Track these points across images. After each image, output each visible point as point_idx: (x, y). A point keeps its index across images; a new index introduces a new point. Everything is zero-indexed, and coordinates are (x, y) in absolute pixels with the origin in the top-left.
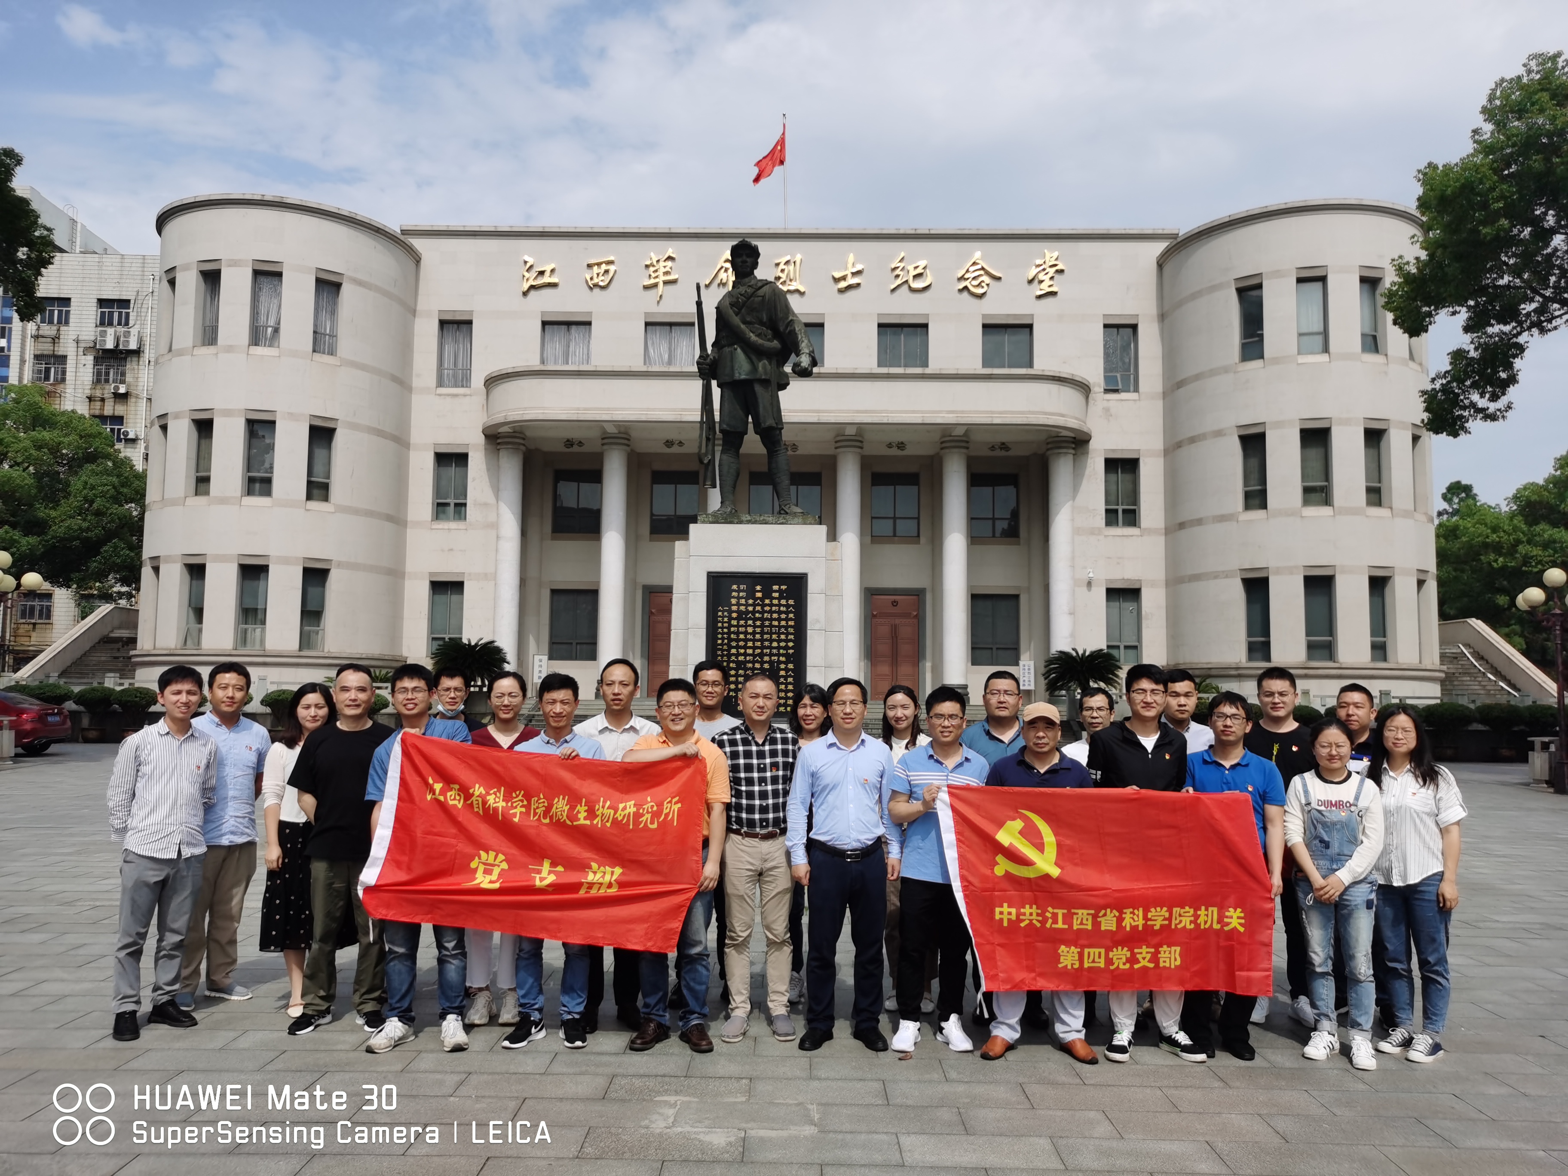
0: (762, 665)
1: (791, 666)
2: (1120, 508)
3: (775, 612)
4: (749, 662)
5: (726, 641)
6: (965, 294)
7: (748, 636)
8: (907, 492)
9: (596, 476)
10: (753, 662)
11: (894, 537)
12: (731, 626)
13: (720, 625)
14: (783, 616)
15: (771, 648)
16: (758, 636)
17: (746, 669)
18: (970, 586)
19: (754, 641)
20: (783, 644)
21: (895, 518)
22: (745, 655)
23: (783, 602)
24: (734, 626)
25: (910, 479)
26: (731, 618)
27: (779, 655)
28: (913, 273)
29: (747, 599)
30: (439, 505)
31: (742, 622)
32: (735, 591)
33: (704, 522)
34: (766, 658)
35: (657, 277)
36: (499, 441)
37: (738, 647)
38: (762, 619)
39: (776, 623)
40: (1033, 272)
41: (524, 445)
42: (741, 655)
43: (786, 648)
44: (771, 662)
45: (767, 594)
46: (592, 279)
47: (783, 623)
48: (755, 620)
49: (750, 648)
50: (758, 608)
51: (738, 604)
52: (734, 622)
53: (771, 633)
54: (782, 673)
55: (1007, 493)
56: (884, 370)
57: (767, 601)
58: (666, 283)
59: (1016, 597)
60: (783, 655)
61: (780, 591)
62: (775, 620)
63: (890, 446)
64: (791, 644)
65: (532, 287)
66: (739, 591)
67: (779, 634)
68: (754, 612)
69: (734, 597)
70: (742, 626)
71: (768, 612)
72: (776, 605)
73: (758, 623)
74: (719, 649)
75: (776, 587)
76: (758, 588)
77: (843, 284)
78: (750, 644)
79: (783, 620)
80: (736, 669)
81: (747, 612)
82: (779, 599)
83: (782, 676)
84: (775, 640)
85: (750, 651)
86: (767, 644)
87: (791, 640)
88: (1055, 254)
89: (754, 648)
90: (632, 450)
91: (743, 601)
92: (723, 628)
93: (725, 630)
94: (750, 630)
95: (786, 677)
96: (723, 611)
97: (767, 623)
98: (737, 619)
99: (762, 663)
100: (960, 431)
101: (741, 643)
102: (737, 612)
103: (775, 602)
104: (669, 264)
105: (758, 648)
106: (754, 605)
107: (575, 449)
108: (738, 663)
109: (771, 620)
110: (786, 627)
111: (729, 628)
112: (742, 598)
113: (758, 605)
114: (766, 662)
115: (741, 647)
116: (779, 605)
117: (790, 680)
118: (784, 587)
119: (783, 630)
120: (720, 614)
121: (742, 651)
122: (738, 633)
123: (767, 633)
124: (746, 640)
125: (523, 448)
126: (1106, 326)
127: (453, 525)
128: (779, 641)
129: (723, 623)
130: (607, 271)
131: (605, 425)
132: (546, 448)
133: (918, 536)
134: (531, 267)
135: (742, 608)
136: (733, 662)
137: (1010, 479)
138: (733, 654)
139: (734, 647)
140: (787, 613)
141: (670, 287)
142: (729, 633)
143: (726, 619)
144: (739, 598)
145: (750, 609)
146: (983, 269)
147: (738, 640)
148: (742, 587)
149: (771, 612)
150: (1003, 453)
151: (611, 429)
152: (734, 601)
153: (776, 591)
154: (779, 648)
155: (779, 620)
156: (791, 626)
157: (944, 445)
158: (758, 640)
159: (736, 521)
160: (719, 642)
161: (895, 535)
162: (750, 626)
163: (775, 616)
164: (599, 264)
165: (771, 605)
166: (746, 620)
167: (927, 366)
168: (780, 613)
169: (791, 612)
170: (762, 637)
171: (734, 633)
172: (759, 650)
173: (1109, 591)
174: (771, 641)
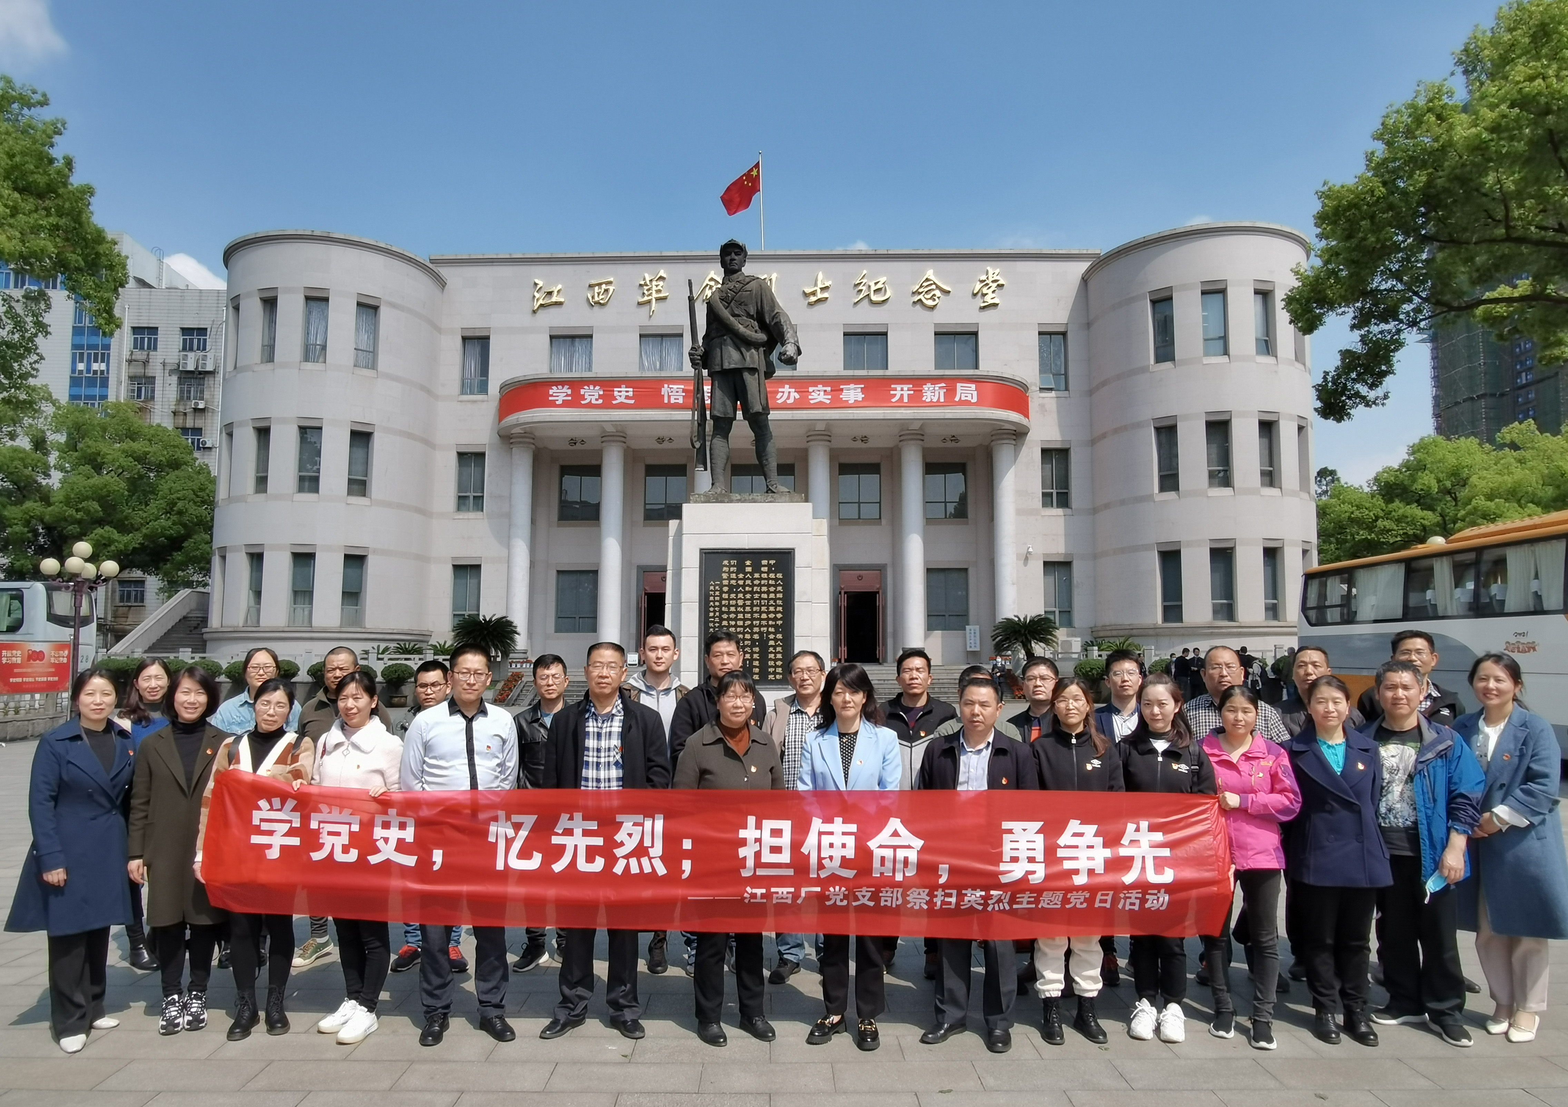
0: (752, 636)
1: (779, 636)
2: (1055, 492)
3: (764, 585)
4: (740, 633)
5: (717, 614)
6: (918, 307)
7: (739, 609)
8: (870, 481)
9: (596, 470)
10: (744, 633)
11: (859, 520)
12: (722, 599)
13: (712, 598)
14: (772, 589)
15: (760, 619)
16: (748, 609)
18: (926, 562)
19: (744, 613)
20: (772, 616)
21: (859, 503)
22: (736, 626)
23: (772, 576)
24: (725, 599)
25: (873, 468)
26: (722, 592)
27: (768, 626)
28: (873, 288)
29: (737, 573)
30: (459, 497)
31: (733, 596)
32: (726, 566)
33: (696, 502)
34: (756, 630)
35: (650, 295)
36: (512, 441)
37: (729, 619)
38: (752, 592)
39: (765, 596)
40: (978, 286)
41: (534, 444)
43: (775, 619)
44: (761, 633)
45: (757, 568)
46: (593, 297)
47: (772, 596)
48: (745, 593)
49: (740, 619)
50: (748, 582)
51: (729, 579)
52: (725, 596)
53: (761, 606)
54: (772, 643)
55: (956, 479)
56: (850, 373)
57: (757, 575)
58: (657, 299)
59: (966, 570)
60: (772, 626)
61: (769, 565)
62: (764, 592)
63: (854, 439)
64: (779, 616)
65: (542, 305)
66: (730, 566)
67: (768, 606)
68: (744, 586)
69: (725, 572)
70: (733, 599)
71: (758, 586)
72: (765, 579)
73: (748, 596)
74: (711, 621)
75: (764, 562)
76: (748, 563)
77: (813, 299)
78: (740, 616)
79: (772, 592)
81: (738, 586)
82: (768, 573)
83: (772, 646)
84: (764, 612)
86: (756, 615)
87: (779, 612)
88: (997, 271)
89: (744, 620)
90: (628, 447)
91: (733, 576)
92: (714, 601)
93: (717, 604)
94: (740, 603)
95: (775, 647)
96: (715, 586)
97: (756, 596)
98: (729, 592)
99: (752, 634)
100: (916, 426)
101: (732, 616)
102: (729, 586)
103: (765, 576)
104: (661, 283)
105: (748, 619)
106: (744, 579)
107: (578, 446)
109: (761, 593)
110: (775, 600)
111: (720, 601)
112: (733, 572)
113: (748, 579)
114: (756, 633)
115: (732, 620)
116: (768, 579)
117: (779, 649)
118: (772, 562)
119: (771, 603)
120: (712, 588)
121: (733, 623)
122: (729, 606)
123: (757, 606)
124: (736, 613)
125: (533, 447)
126: (1040, 333)
127: (472, 515)
128: (768, 613)
129: (714, 596)
130: (606, 291)
131: (604, 425)
132: (553, 446)
133: (880, 518)
134: (541, 288)
135: (733, 582)
137: (960, 467)
139: (725, 620)
140: (775, 586)
141: (662, 304)
142: (721, 606)
143: (717, 593)
144: (730, 573)
145: (741, 582)
146: (935, 283)
147: (729, 613)
148: (732, 562)
149: (760, 585)
150: (953, 444)
151: (610, 429)
152: (725, 576)
153: (765, 566)
154: (768, 619)
155: (768, 592)
156: (779, 599)
157: (902, 438)
158: (748, 613)
160: (712, 614)
161: (859, 518)
162: (740, 599)
163: (764, 589)
164: (600, 285)
165: (761, 579)
166: (737, 593)
167: (887, 369)
168: (769, 586)
169: (779, 585)
170: (752, 609)
171: (724, 606)
172: (749, 622)
173: (1046, 564)
174: (761, 613)
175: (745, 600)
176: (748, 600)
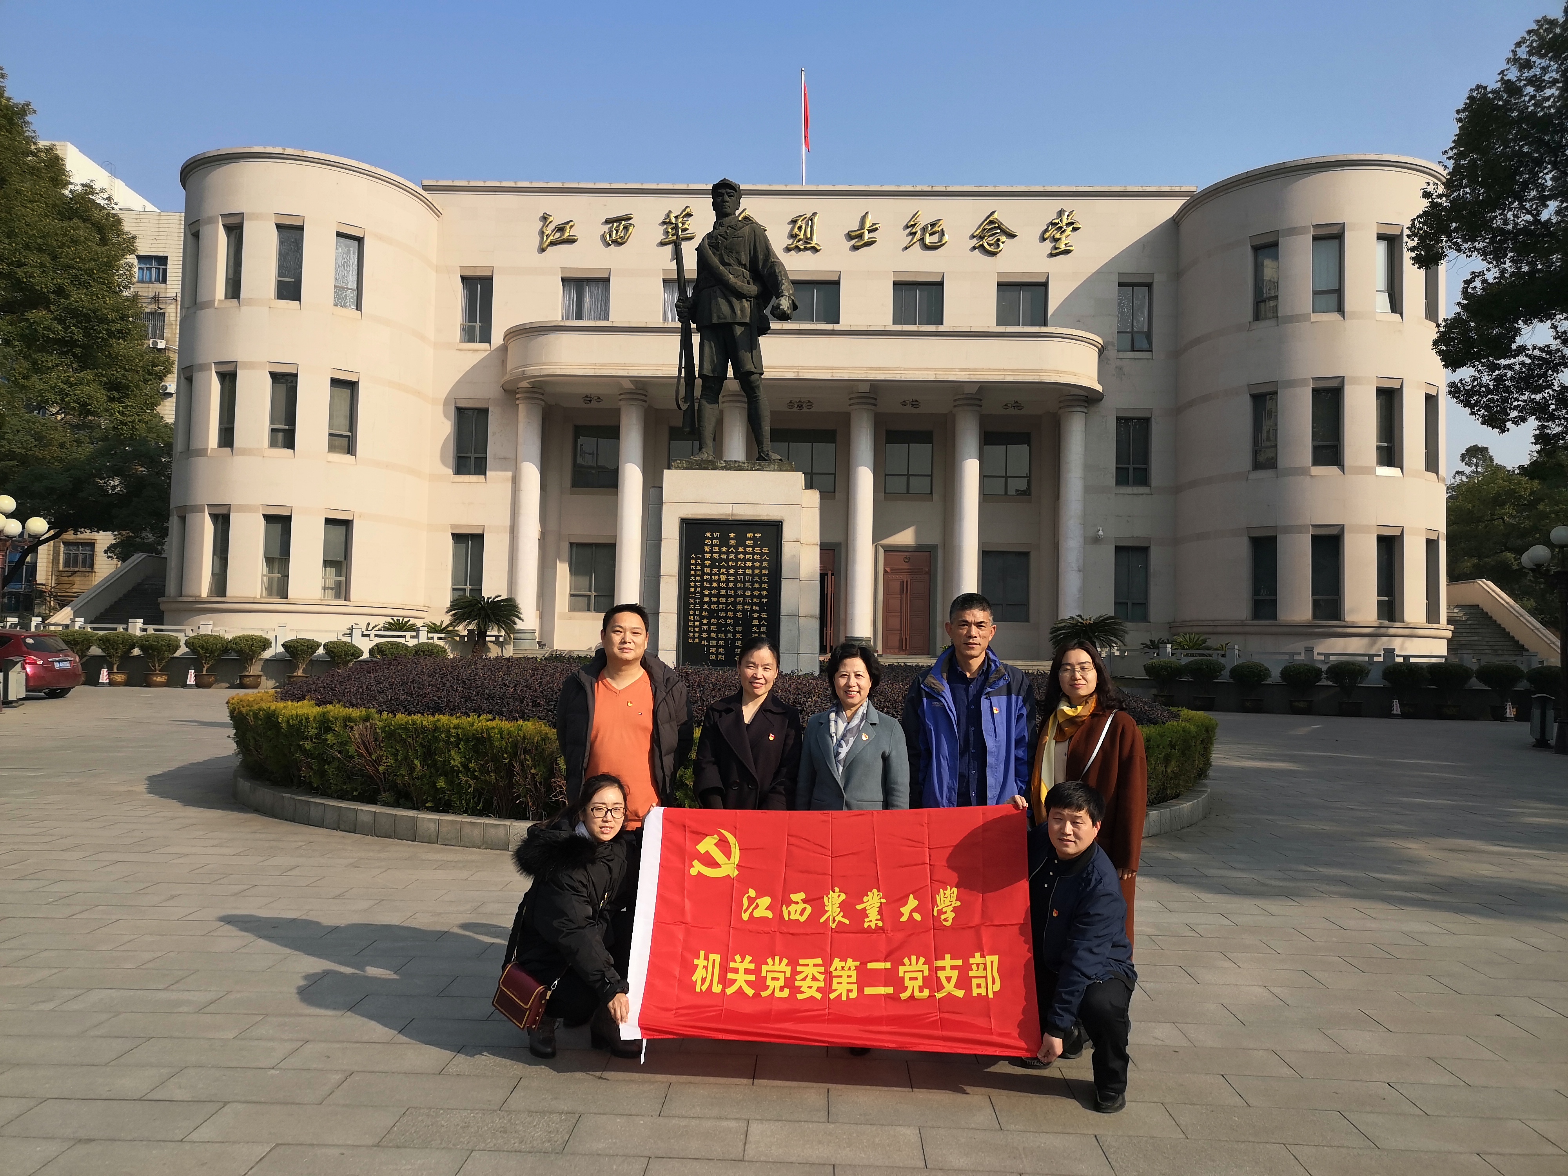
0: (735, 614)
1: (764, 615)
2: (1131, 467)
3: (749, 560)
4: (722, 610)
5: (698, 589)
6: (979, 253)
7: (722, 585)
8: (921, 450)
9: (613, 433)
10: (726, 611)
11: (908, 494)
12: (704, 574)
13: (693, 572)
14: (757, 564)
15: (744, 596)
16: (731, 585)
17: (718, 618)
18: (981, 543)
19: (727, 589)
20: (756, 593)
21: (908, 476)
22: (718, 603)
23: (757, 550)
24: (707, 574)
25: (925, 437)
26: (704, 566)
27: (752, 604)
29: (720, 546)
30: (460, 458)
31: (715, 570)
32: (708, 538)
33: (677, 468)
34: (739, 607)
36: (517, 396)
37: (710, 595)
38: (736, 568)
39: (749, 571)
41: (543, 400)
42: (714, 603)
43: (760, 597)
44: (744, 612)
45: (741, 542)
46: (611, 236)
47: (757, 571)
48: (728, 568)
49: (723, 596)
50: (732, 556)
51: (712, 552)
52: (707, 570)
53: (745, 582)
54: (756, 622)
55: (1020, 451)
56: (898, 328)
57: (741, 549)
59: (1026, 554)
60: (756, 604)
61: (754, 539)
62: (749, 568)
63: (904, 404)
65: (552, 243)
66: (712, 539)
67: (753, 582)
68: (727, 560)
69: (707, 545)
70: (715, 574)
71: (741, 560)
72: (749, 553)
73: (732, 571)
74: (692, 597)
75: (750, 535)
76: (732, 535)
77: (857, 242)
78: (723, 592)
79: (757, 568)
80: (709, 618)
81: (721, 560)
82: (753, 547)
83: (755, 625)
84: (749, 589)
85: (723, 600)
86: (740, 592)
87: (764, 589)
89: (727, 596)
90: (650, 406)
91: (716, 549)
92: (695, 576)
93: (698, 578)
94: (723, 578)
95: (759, 627)
96: (696, 559)
97: (740, 571)
98: (710, 567)
99: (735, 611)
100: (972, 389)
101: (714, 592)
102: (711, 559)
103: (750, 550)
104: (688, 220)
105: (731, 596)
106: (728, 553)
107: (594, 405)
108: (711, 611)
109: (745, 568)
110: (760, 576)
111: (702, 576)
112: (716, 545)
113: (732, 552)
114: (739, 611)
115: (714, 596)
116: (753, 553)
118: (758, 535)
119: (756, 578)
120: (693, 561)
121: (715, 599)
122: (711, 581)
123: (740, 582)
124: (719, 589)
125: (543, 403)
126: (1120, 285)
127: (474, 479)
128: (753, 590)
129: (696, 571)
130: (626, 229)
131: (622, 381)
132: (565, 404)
133: (931, 493)
134: (551, 222)
135: (715, 556)
136: (706, 610)
137: (1023, 438)
138: (706, 603)
139: (706, 596)
140: (761, 561)
142: (702, 581)
143: (699, 567)
144: (712, 545)
145: (724, 556)
147: (711, 589)
148: (715, 534)
149: (745, 560)
150: (1016, 412)
151: (628, 385)
152: (707, 549)
153: (750, 539)
154: (752, 596)
155: (753, 568)
156: (765, 575)
157: (956, 403)
158: (731, 589)
159: (711, 467)
160: (692, 590)
161: (908, 492)
162: (723, 574)
163: (749, 564)
165: (745, 553)
166: (720, 568)
167: (942, 324)
168: (754, 561)
169: (765, 560)
170: (735, 585)
171: (707, 581)
172: (732, 599)
173: (1119, 549)
174: (745, 589)
175: (728, 575)
176: (731, 575)
